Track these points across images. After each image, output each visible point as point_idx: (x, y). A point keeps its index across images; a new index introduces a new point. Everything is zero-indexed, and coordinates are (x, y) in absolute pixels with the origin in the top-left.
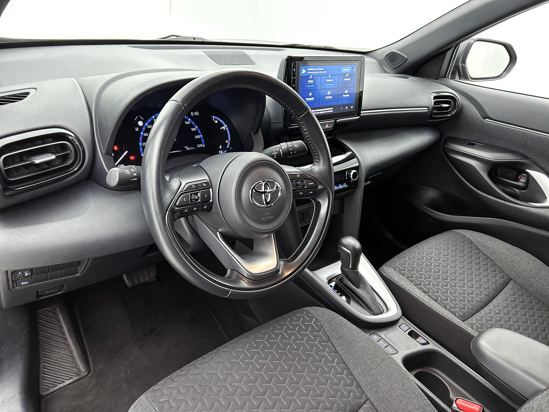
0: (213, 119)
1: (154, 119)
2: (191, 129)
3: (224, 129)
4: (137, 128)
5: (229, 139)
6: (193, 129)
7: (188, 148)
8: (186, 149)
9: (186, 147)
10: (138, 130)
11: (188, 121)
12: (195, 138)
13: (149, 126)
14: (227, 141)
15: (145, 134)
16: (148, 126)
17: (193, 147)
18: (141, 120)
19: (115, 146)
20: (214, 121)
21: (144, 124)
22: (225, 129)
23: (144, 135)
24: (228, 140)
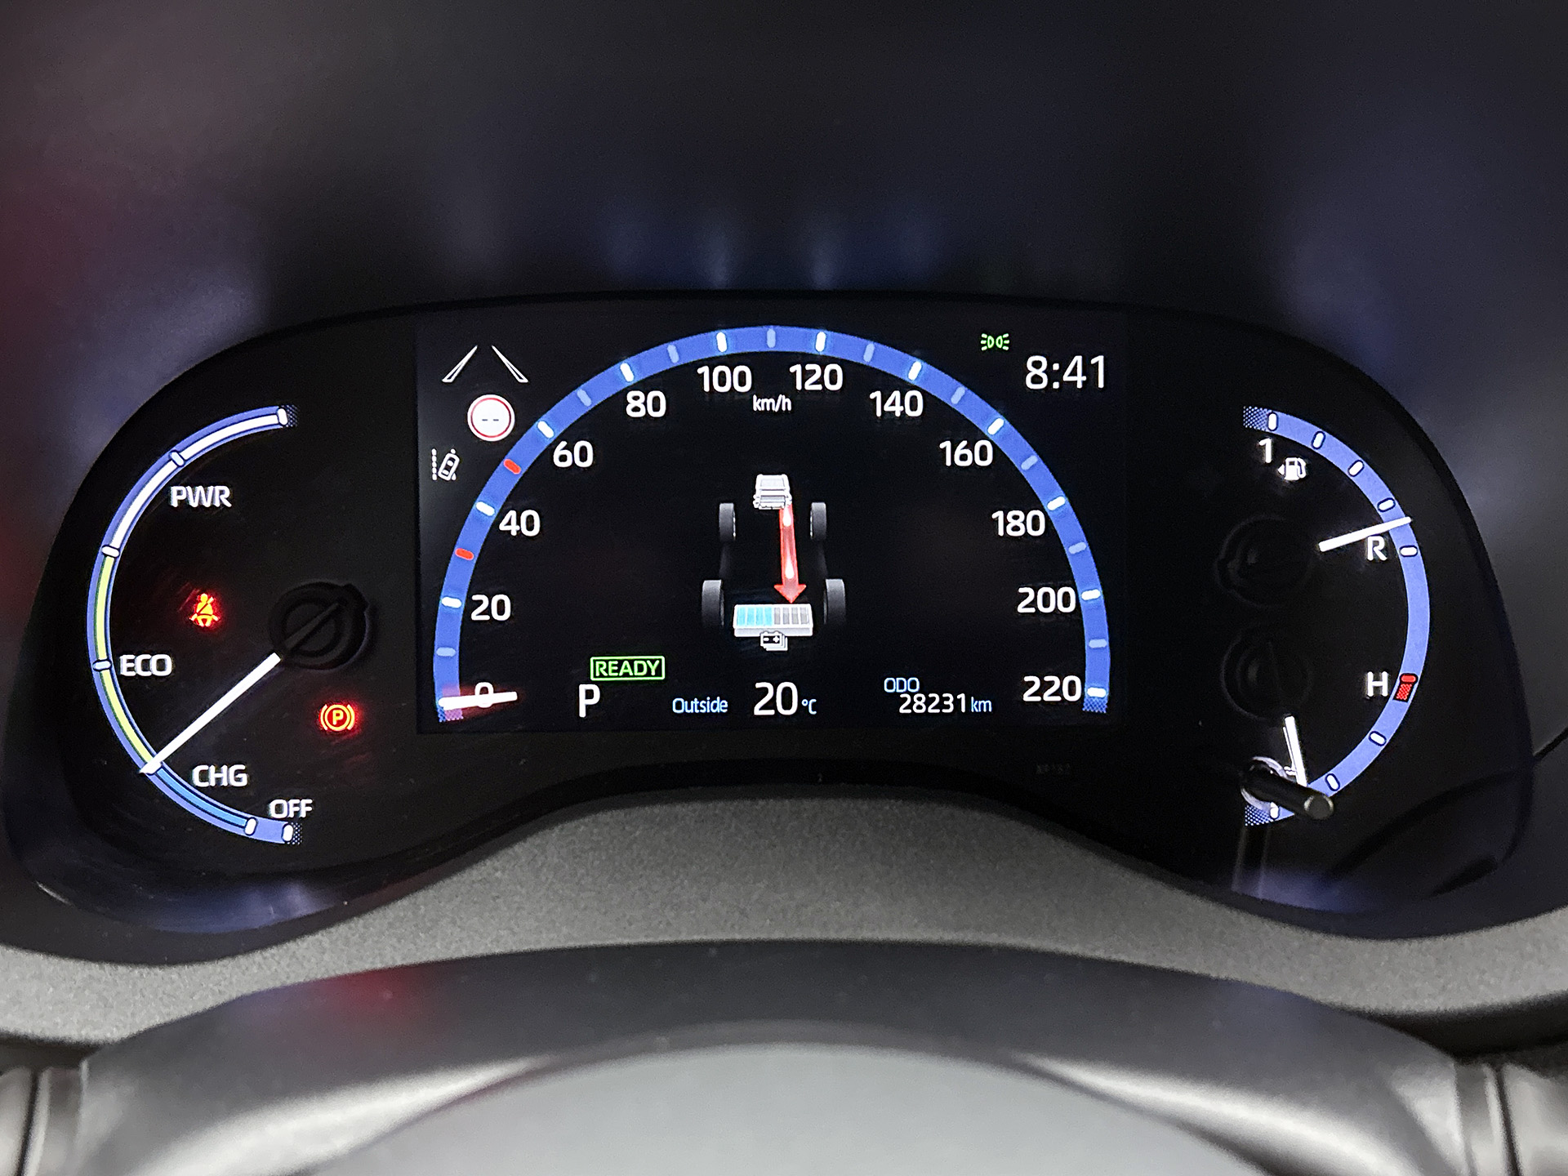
0: (1267, 443)
1: (634, 387)
2: (999, 515)
3: (1375, 551)
4: (452, 459)
5: (1414, 659)
6: (1013, 523)
7: (920, 701)
8: (897, 700)
9: (895, 685)
10: (451, 476)
11: (973, 434)
12: (1021, 609)
13: (570, 447)
14: (1375, 683)
15: (512, 514)
16: (558, 453)
17: (974, 693)
18: (503, 386)
19: (204, 597)
20: (1268, 459)
21: (524, 423)
22: (1390, 549)
23: (503, 527)
24: (1392, 666)
